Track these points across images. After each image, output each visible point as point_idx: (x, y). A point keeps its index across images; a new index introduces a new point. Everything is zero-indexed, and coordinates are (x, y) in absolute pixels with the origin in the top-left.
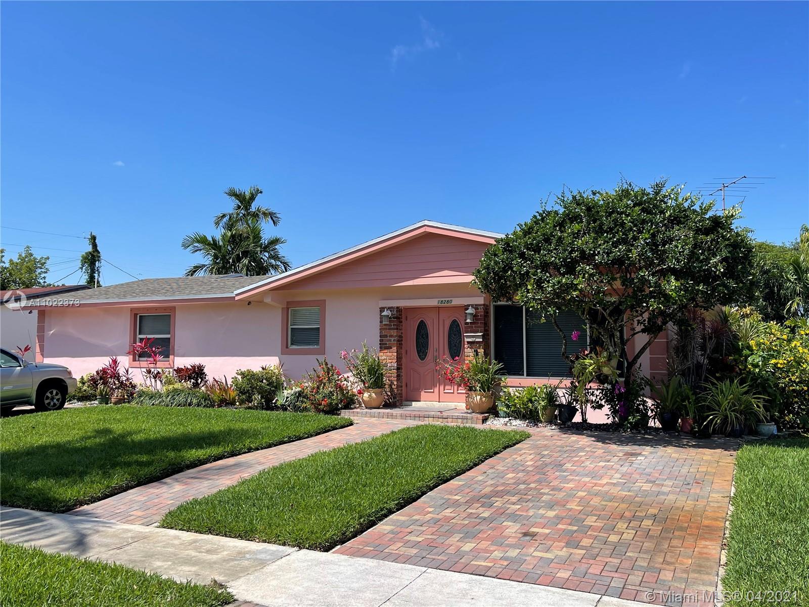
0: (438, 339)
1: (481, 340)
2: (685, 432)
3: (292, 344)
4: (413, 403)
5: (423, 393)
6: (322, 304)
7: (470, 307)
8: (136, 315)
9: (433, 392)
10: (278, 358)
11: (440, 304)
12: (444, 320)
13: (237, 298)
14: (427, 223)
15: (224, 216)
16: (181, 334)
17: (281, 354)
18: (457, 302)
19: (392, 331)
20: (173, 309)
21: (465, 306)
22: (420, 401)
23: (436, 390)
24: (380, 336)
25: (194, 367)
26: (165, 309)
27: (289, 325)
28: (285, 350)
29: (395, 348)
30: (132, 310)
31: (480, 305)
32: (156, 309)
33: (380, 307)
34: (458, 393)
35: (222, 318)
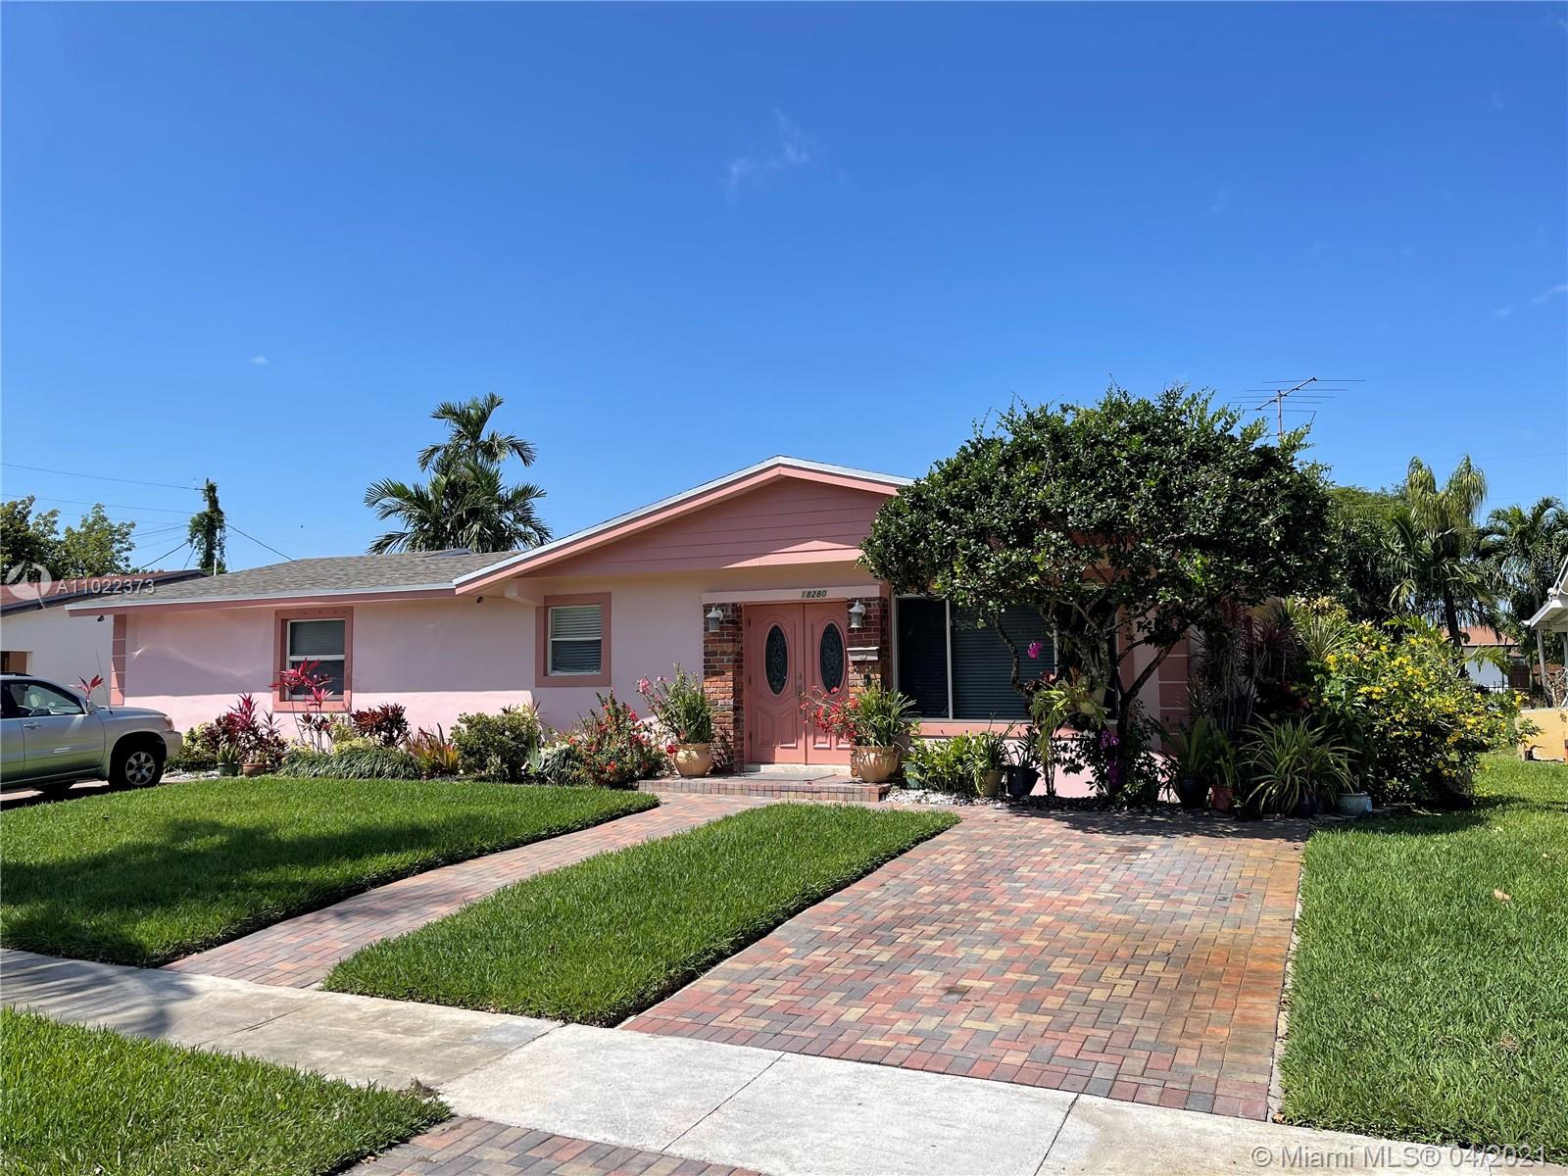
0: (803, 657)
1: (876, 658)
2: (1219, 811)
3: (554, 669)
4: (762, 766)
5: (778, 750)
6: (604, 600)
7: (857, 603)
8: (284, 621)
9: (796, 748)
10: (529, 692)
11: (805, 598)
12: (812, 626)
13: (458, 591)
14: (782, 460)
15: (436, 449)
16: (364, 652)
17: (536, 686)
18: (834, 593)
19: (725, 645)
20: (350, 611)
21: (849, 601)
22: (773, 763)
23: (801, 743)
24: (705, 654)
25: (385, 710)
26: (335, 610)
27: (549, 636)
28: (542, 679)
29: (731, 673)
30: (277, 613)
31: (874, 599)
32: (319, 611)
33: (704, 603)
34: (838, 749)
35: (432, 626)
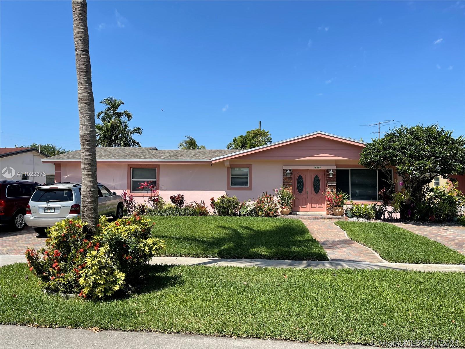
1: (336, 185)
3: (232, 185)
5: (300, 207)
6: (250, 167)
8: (131, 168)
9: (306, 207)
10: (225, 191)
11: (315, 168)
12: (311, 176)
13: (213, 162)
14: (320, 132)
15: (102, 113)
16: (163, 179)
17: (227, 190)
18: (323, 168)
19: (290, 180)
20: (158, 166)
22: (299, 211)
23: (308, 206)
24: (284, 182)
26: (153, 165)
27: (231, 176)
28: (229, 188)
29: (292, 188)
30: (128, 165)
31: (335, 169)
33: (284, 169)
34: (318, 208)
